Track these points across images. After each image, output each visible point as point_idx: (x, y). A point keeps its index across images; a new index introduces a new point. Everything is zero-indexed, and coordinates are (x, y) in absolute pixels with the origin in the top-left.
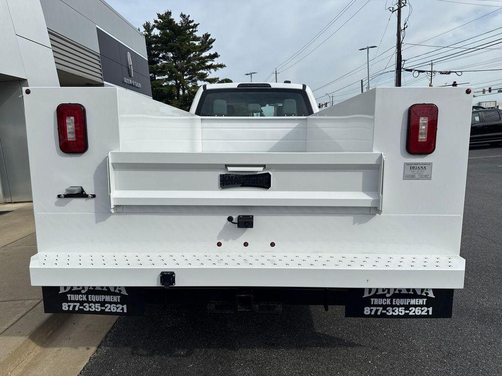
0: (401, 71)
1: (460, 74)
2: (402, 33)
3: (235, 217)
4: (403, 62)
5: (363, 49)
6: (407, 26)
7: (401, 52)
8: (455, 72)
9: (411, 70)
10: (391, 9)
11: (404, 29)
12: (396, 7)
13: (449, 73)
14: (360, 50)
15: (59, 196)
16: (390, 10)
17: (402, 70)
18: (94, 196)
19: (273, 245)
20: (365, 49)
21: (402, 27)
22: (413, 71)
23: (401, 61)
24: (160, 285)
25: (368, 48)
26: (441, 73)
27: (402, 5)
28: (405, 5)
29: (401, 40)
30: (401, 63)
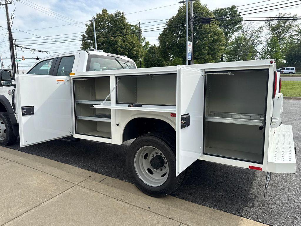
2: (11, 21)
6: (13, 18)
8: (46, 52)
9: (20, 47)
11: (11, 19)
12: (4, 3)
13: (43, 51)
17: (14, 45)
26: (38, 51)
28: (11, 3)
29: (11, 25)
30: (12, 41)
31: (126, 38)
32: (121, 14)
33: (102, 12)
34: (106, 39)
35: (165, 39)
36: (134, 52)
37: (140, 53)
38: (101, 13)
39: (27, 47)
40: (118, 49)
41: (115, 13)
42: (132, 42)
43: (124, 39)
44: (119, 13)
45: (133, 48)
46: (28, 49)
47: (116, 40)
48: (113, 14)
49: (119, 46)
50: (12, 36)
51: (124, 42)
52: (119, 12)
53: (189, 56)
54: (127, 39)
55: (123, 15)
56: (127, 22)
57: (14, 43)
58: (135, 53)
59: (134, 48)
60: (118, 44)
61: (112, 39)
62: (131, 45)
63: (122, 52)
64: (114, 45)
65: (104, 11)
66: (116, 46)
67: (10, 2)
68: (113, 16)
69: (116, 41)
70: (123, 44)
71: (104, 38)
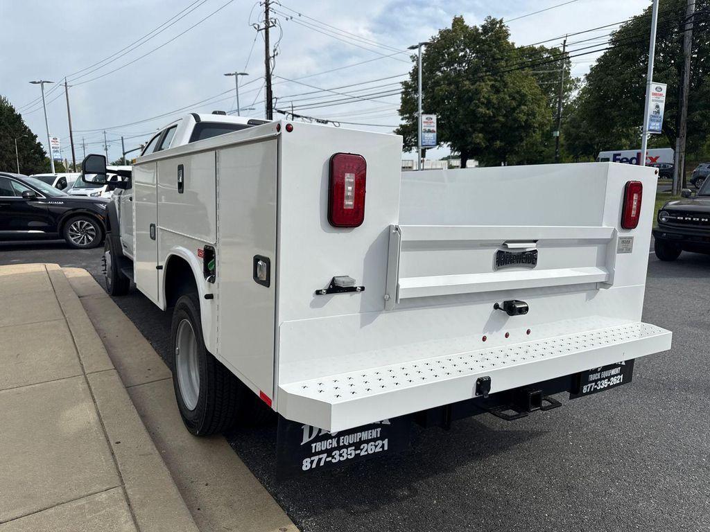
0: (271, 112)
1: (337, 124)
2: (272, 61)
3: (501, 304)
4: (274, 101)
5: (230, 75)
6: (277, 54)
7: (270, 86)
8: (333, 122)
9: (283, 113)
10: (257, 26)
11: (274, 57)
12: (263, 26)
13: (326, 122)
14: (226, 75)
15: (318, 293)
16: (255, 28)
17: (274, 111)
18: (363, 289)
19: (528, 332)
20: (233, 74)
21: (271, 54)
22: (286, 114)
23: (271, 99)
24: (475, 396)
25: (236, 74)
26: (318, 121)
27: (271, 24)
28: (274, 26)
29: (271, 70)
30: (271, 101)
31: (504, 82)
32: (498, 26)
33: (453, 24)
34: (453, 87)
35: (601, 80)
36: (521, 115)
37: (539, 118)
38: (450, 27)
39: (297, 114)
40: (480, 110)
41: (484, 23)
42: (518, 92)
43: (497, 84)
44: (493, 23)
45: (519, 106)
46: (298, 116)
47: (476, 90)
48: (478, 27)
49: (483, 103)
50: (271, 91)
51: (497, 91)
52: (494, 20)
53: (653, 124)
54: (505, 85)
55: (501, 27)
56: (510, 43)
57: (273, 105)
58: (523, 118)
59: (523, 107)
60: (479, 100)
61: (467, 87)
62: (514, 99)
63: (490, 117)
64: (470, 100)
65: (458, 22)
66: (476, 104)
67: (272, 22)
68: (478, 30)
69: (477, 92)
70: (494, 99)
71: (449, 84)
